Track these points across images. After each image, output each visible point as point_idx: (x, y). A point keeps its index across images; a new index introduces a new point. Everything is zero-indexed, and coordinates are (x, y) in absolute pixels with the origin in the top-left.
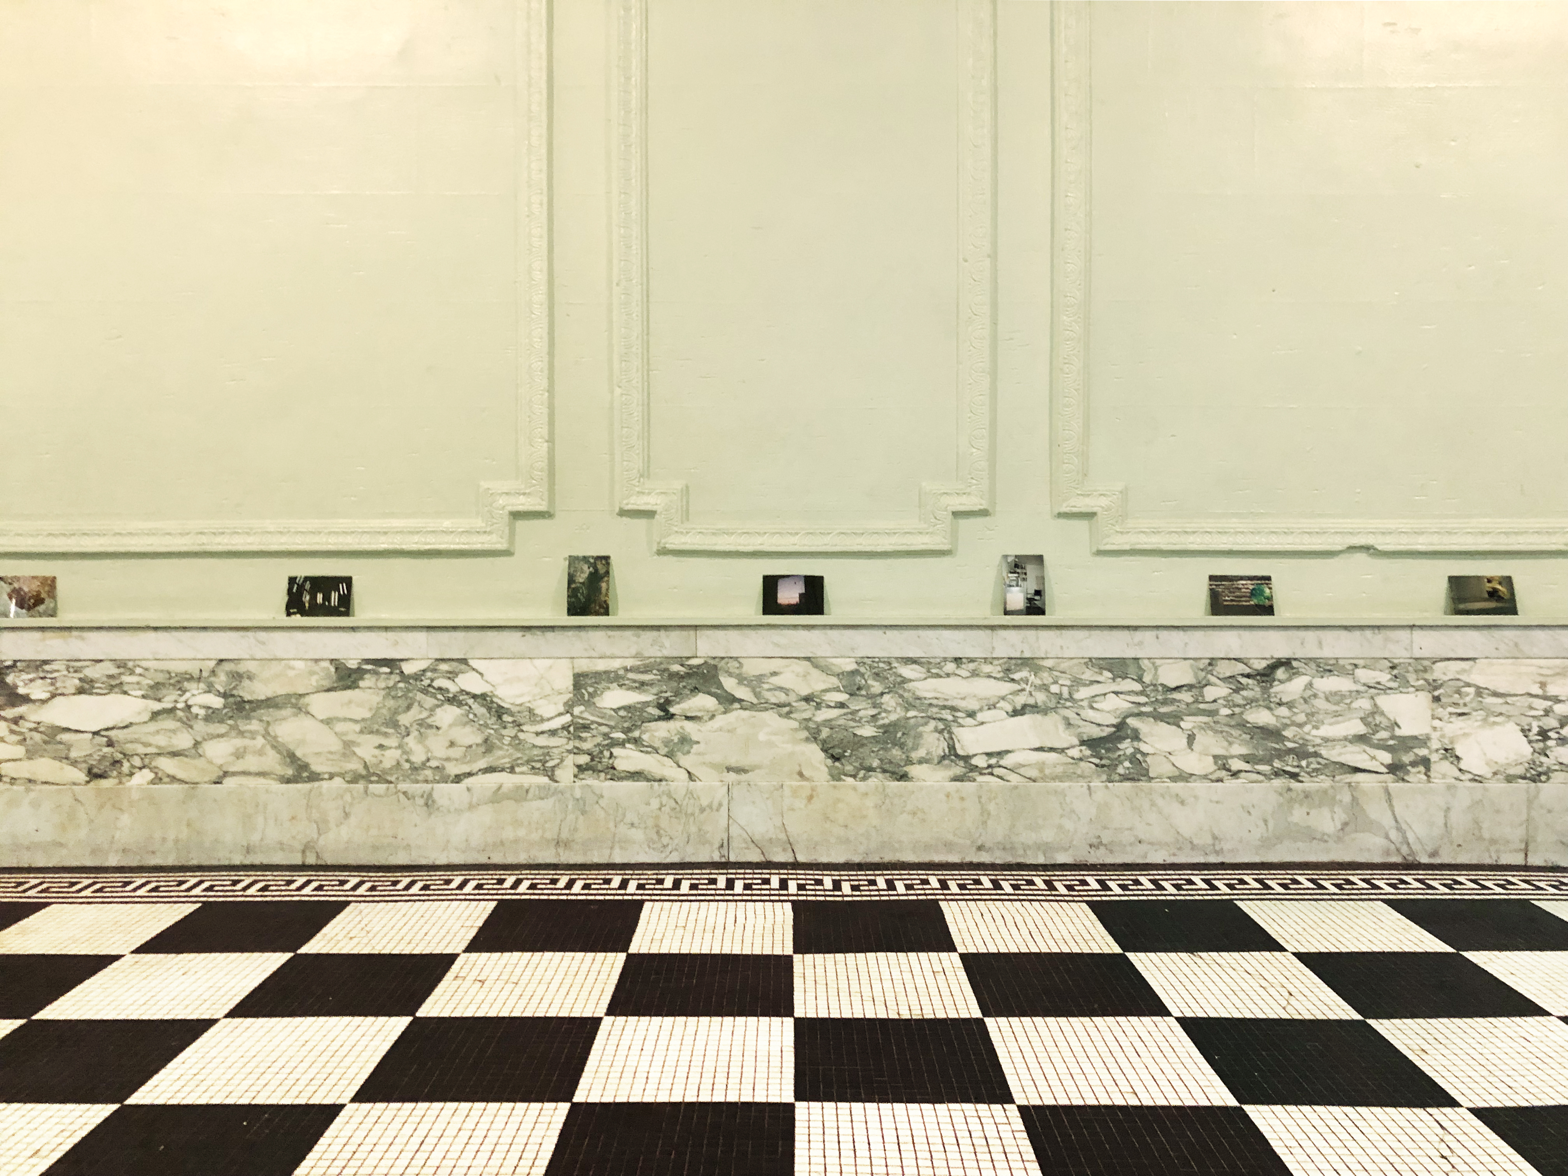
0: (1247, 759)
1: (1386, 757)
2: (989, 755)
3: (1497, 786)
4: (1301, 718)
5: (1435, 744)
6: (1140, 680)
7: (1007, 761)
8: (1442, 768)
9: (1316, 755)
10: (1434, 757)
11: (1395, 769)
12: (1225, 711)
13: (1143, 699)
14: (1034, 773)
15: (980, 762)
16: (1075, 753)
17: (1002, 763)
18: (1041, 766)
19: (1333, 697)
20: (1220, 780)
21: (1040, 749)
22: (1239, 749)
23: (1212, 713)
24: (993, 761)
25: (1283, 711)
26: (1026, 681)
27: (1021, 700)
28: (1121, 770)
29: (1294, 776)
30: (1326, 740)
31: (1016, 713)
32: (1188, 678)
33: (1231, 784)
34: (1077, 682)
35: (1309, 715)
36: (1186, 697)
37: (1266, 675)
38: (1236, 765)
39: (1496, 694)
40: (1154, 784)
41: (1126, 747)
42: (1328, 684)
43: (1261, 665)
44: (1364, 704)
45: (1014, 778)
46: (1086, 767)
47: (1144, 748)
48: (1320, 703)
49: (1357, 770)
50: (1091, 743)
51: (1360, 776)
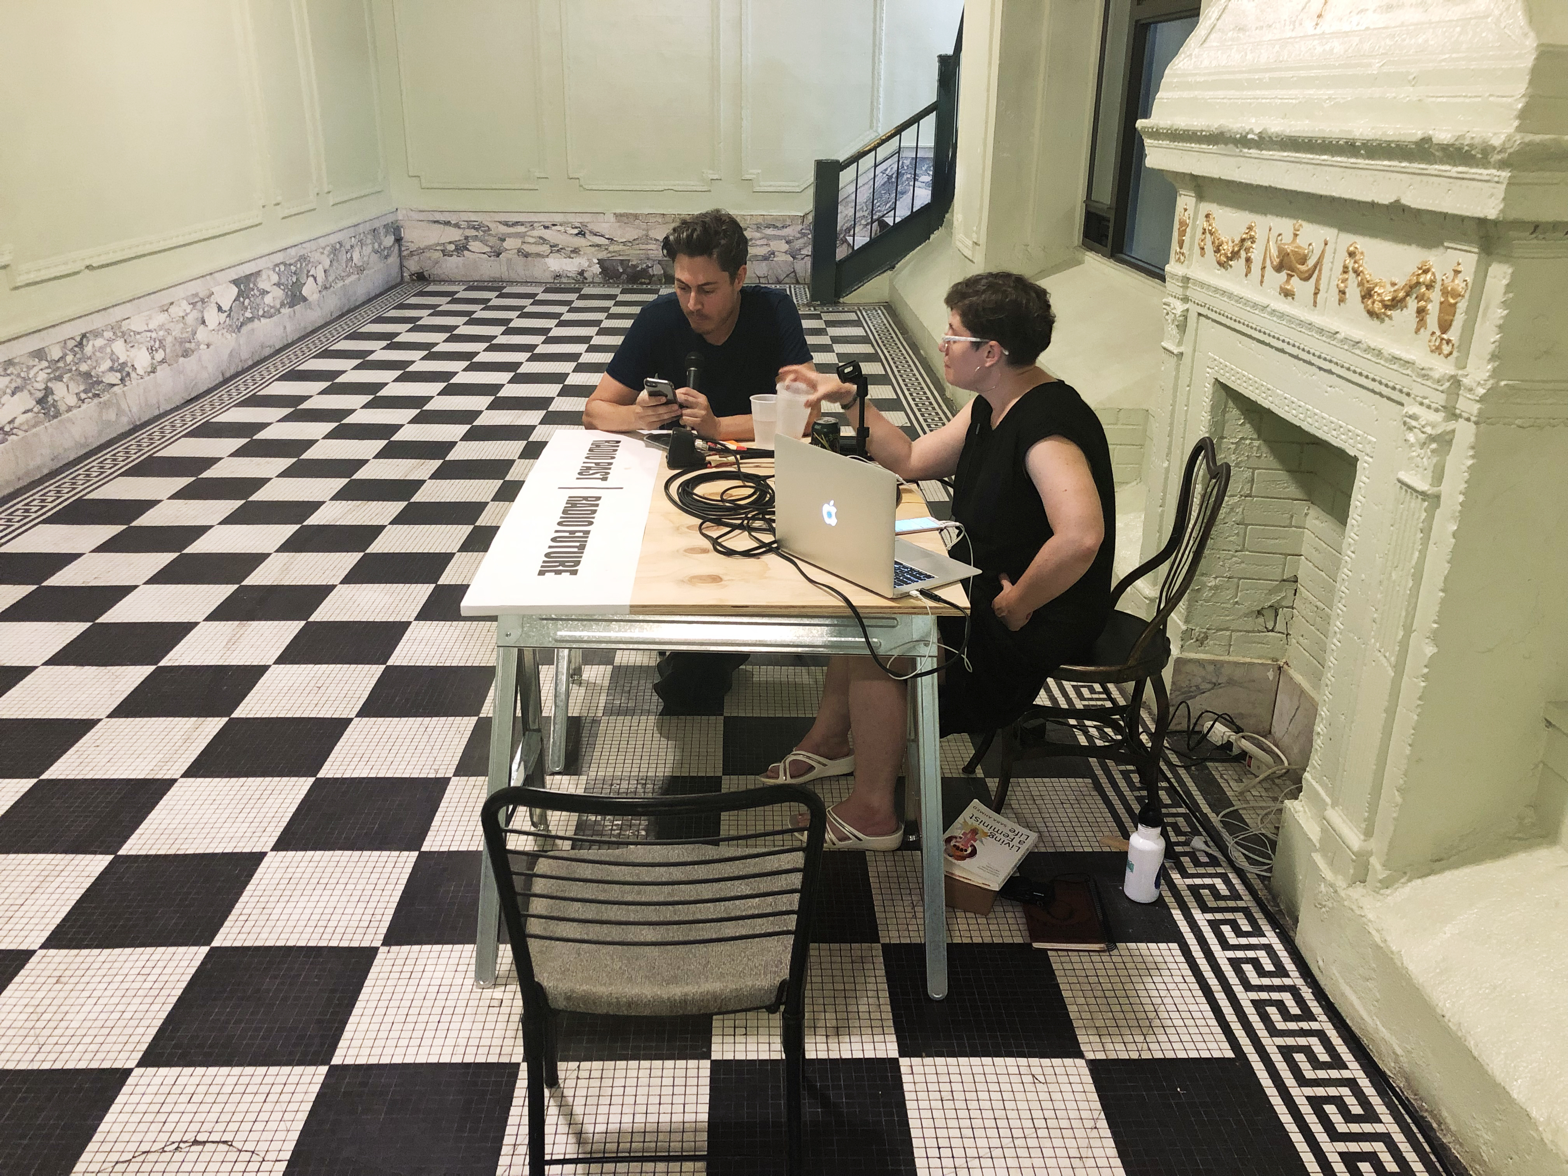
0: (85, 391)
1: (119, 375)
2: (9, 423)
3: (147, 378)
4: (95, 364)
5: (129, 365)
6: (47, 360)
7: (17, 423)
8: (133, 375)
9: (102, 382)
10: (130, 371)
11: (122, 380)
12: (74, 368)
13: (49, 371)
14: (25, 427)
15: (7, 429)
16: (35, 410)
17: (16, 425)
18: (27, 421)
19: (101, 349)
20: (80, 407)
21: (24, 413)
22: (82, 388)
23: (70, 371)
24: (11, 426)
25: (89, 362)
26: (12, 374)
27: (13, 385)
28: (52, 414)
29: (98, 395)
30: (103, 372)
31: (13, 394)
32: (61, 355)
33: (84, 406)
34: (30, 368)
35: (97, 361)
36: (61, 364)
37: (80, 344)
38: (83, 396)
39: (139, 333)
40: (63, 417)
41: (50, 399)
42: (99, 342)
43: (78, 339)
44: (108, 350)
45: (20, 433)
46: (41, 415)
47: (56, 399)
48: (98, 354)
49: (114, 385)
50: (40, 402)
51: (116, 388)
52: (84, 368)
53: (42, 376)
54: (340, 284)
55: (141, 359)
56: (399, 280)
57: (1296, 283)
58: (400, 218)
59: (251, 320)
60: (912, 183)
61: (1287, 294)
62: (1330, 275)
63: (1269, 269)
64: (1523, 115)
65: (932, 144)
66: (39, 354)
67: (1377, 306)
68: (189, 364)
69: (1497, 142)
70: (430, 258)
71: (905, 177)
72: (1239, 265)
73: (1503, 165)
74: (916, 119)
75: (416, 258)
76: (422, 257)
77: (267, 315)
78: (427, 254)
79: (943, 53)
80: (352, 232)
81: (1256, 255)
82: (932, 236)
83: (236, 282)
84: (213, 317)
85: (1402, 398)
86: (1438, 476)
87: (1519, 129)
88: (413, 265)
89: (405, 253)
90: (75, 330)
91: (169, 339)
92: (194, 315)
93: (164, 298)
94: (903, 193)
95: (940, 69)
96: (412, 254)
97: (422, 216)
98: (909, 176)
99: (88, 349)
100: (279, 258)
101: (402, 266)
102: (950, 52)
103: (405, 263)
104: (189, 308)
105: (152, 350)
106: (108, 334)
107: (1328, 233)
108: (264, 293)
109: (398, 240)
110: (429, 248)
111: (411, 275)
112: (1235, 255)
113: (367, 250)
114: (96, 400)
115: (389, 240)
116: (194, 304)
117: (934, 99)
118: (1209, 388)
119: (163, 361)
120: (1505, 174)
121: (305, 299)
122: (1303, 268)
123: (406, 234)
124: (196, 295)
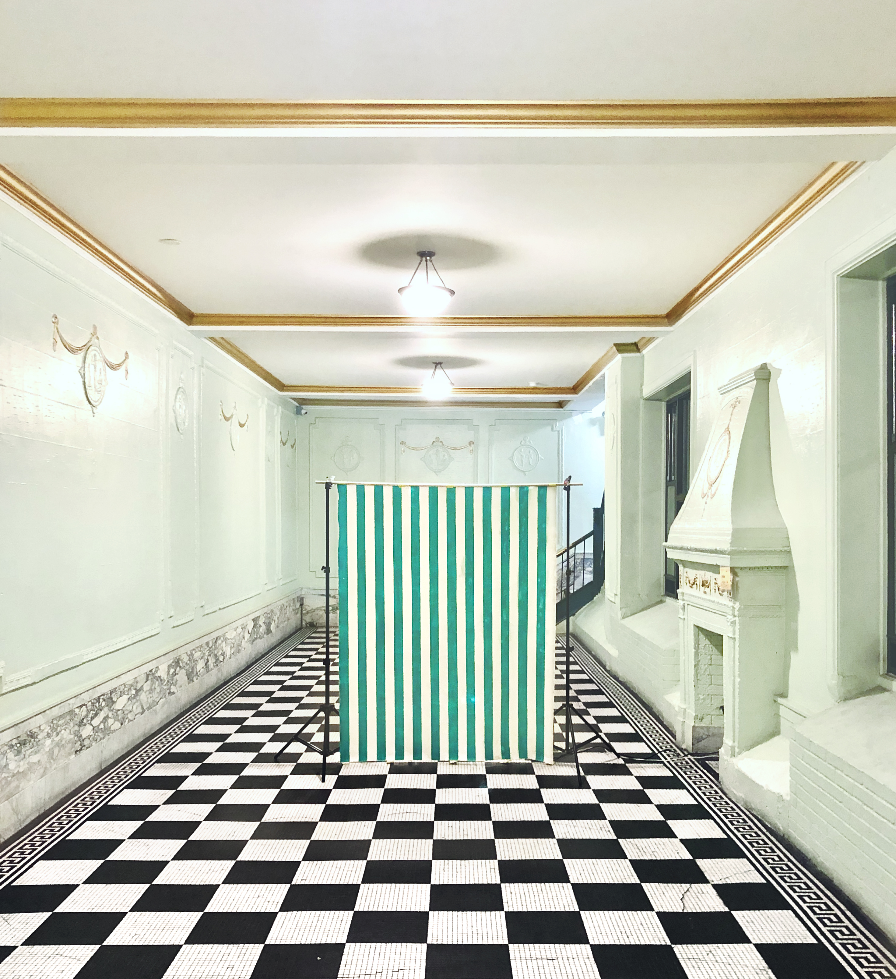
29: (218, 665)
30: (220, 655)
31: (201, 659)
32: (212, 645)
33: (214, 669)
34: (205, 650)
35: (219, 650)
36: (211, 649)
39: (229, 640)
41: (208, 664)
42: (220, 642)
52: (216, 653)
53: (207, 654)
54: (281, 626)
55: (228, 652)
56: (299, 627)
57: (707, 590)
58: (303, 593)
59: (256, 638)
60: (582, 572)
61: (705, 592)
62: (712, 585)
63: (701, 586)
64: (731, 543)
65: (592, 552)
66: (207, 644)
67: (721, 592)
68: (239, 656)
69: (726, 549)
70: (318, 614)
71: (578, 569)
72: (695, 586)
73: (728, 554)
74: (583, 539)
75: (309, 614)
76: (314, 614)
77: (261, 638)
78: (316, 612)
79: (596, 507)
80: (286, 599)
81: (698, 583)
82: (595, 598)
83: (253, 620)
84: (247, 636)
85: (725, 614)
86: (734, 633)
87: (730, 547)
88: (308, 619)
89: (304, 612)
90: (214, 635)
91: (236, 644)
92: (242, 634)
93: (234, 625)
94: (578, 577)
95: (594, 514)
96: (308, 613)
97: (314, 592)
98: (580, 568)
99: (217, 644)
100: (265, 610)
101: (302, 619)
102: (599, 506)
103: (304, 618)
104: (241, 630)
105: (231, 648)
106: (222, 638)
107: (711, 574)
108: (260, 626)
109: (302, 605)
110: (317, 609)
111: (306, 624)
112: (694, 583)
113: (291, 609)
114: (217, 668)
115: (298, 605)
116: (242, 628)
117: (592, 529)
118: (692, 627)
119: (233, 654)
120: (729, 556)
121: (271, 632)
122: (707, 584)
123: (306, 602)
124: (243, 624)
